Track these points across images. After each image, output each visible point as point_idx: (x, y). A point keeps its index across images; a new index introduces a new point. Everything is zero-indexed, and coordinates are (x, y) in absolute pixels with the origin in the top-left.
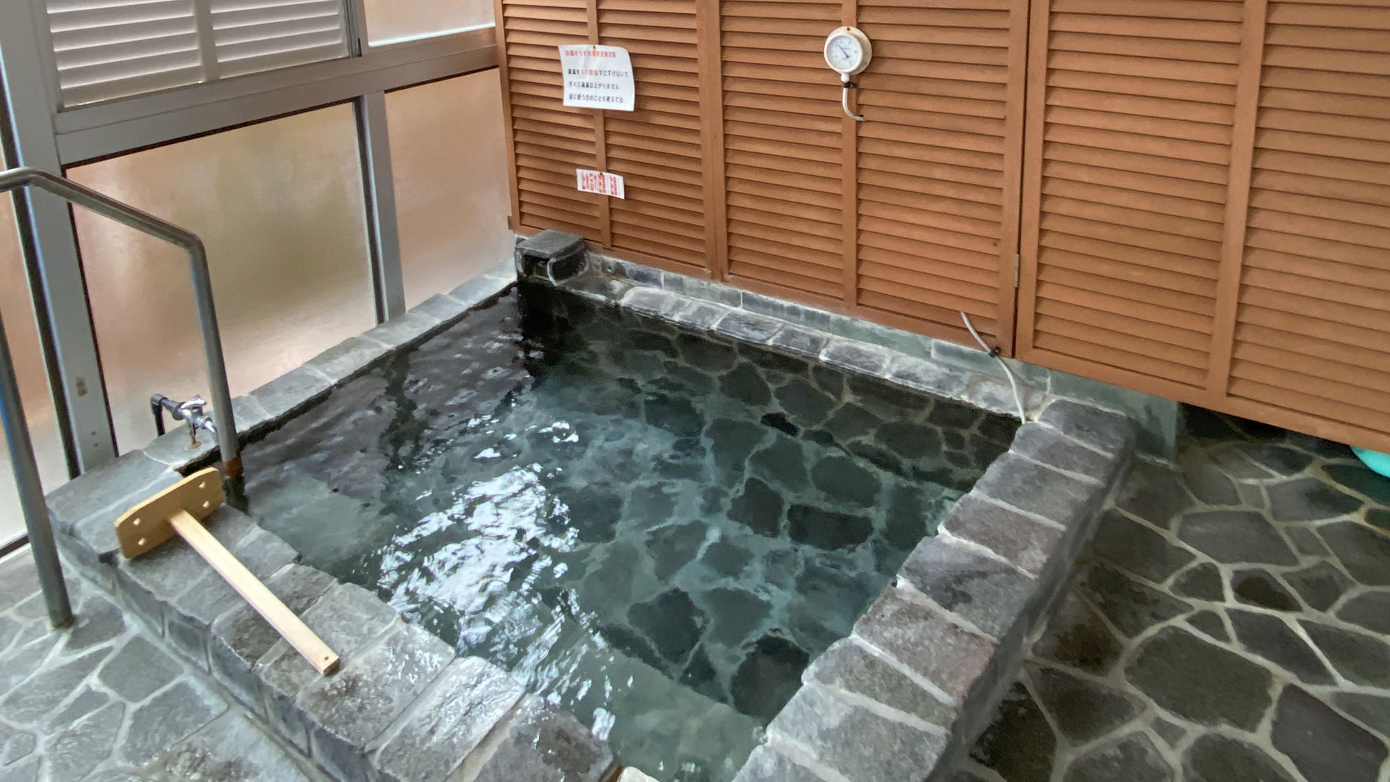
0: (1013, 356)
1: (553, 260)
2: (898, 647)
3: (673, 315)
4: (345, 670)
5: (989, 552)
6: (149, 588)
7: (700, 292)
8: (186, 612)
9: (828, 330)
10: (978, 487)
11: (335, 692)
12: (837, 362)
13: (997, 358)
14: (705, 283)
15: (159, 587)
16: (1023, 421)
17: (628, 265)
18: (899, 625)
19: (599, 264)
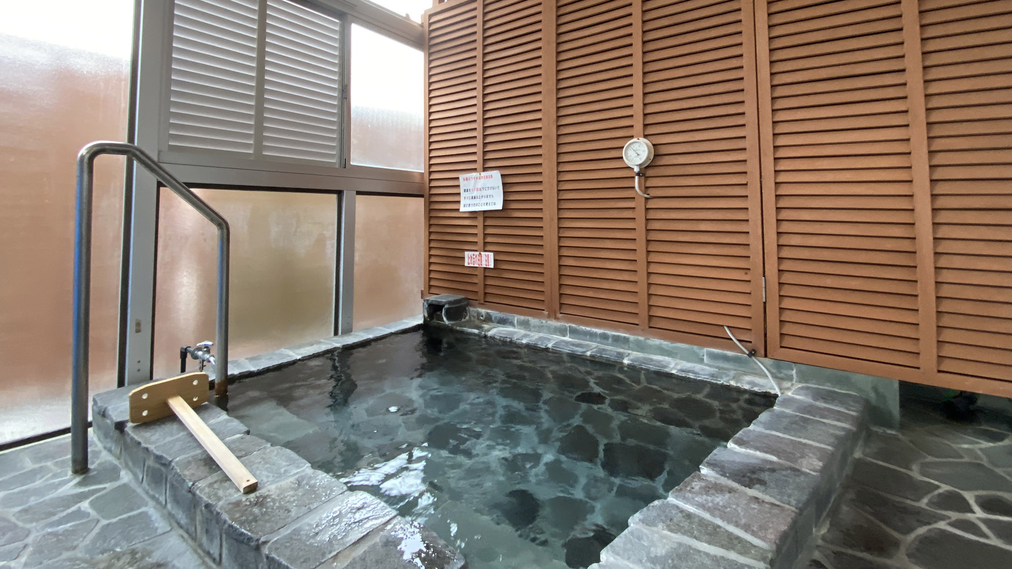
0: (766, 356)
1: (446, 306)
2: (709, 507)
3: (522, 339)
4: (260, 491)
5: (774, 458)
6: (140, 440)
7: (540, 328)
8: (158, 453)
9: (629, 349)
10: (754, 424)
11: (248, 503)
12: (636, 363)
13: (753, 358)
14: (544, 321)
15: (147, 440)
16: (779, 395)
17: (494, 313)
18: (707, 494)
19: (476, 314)
